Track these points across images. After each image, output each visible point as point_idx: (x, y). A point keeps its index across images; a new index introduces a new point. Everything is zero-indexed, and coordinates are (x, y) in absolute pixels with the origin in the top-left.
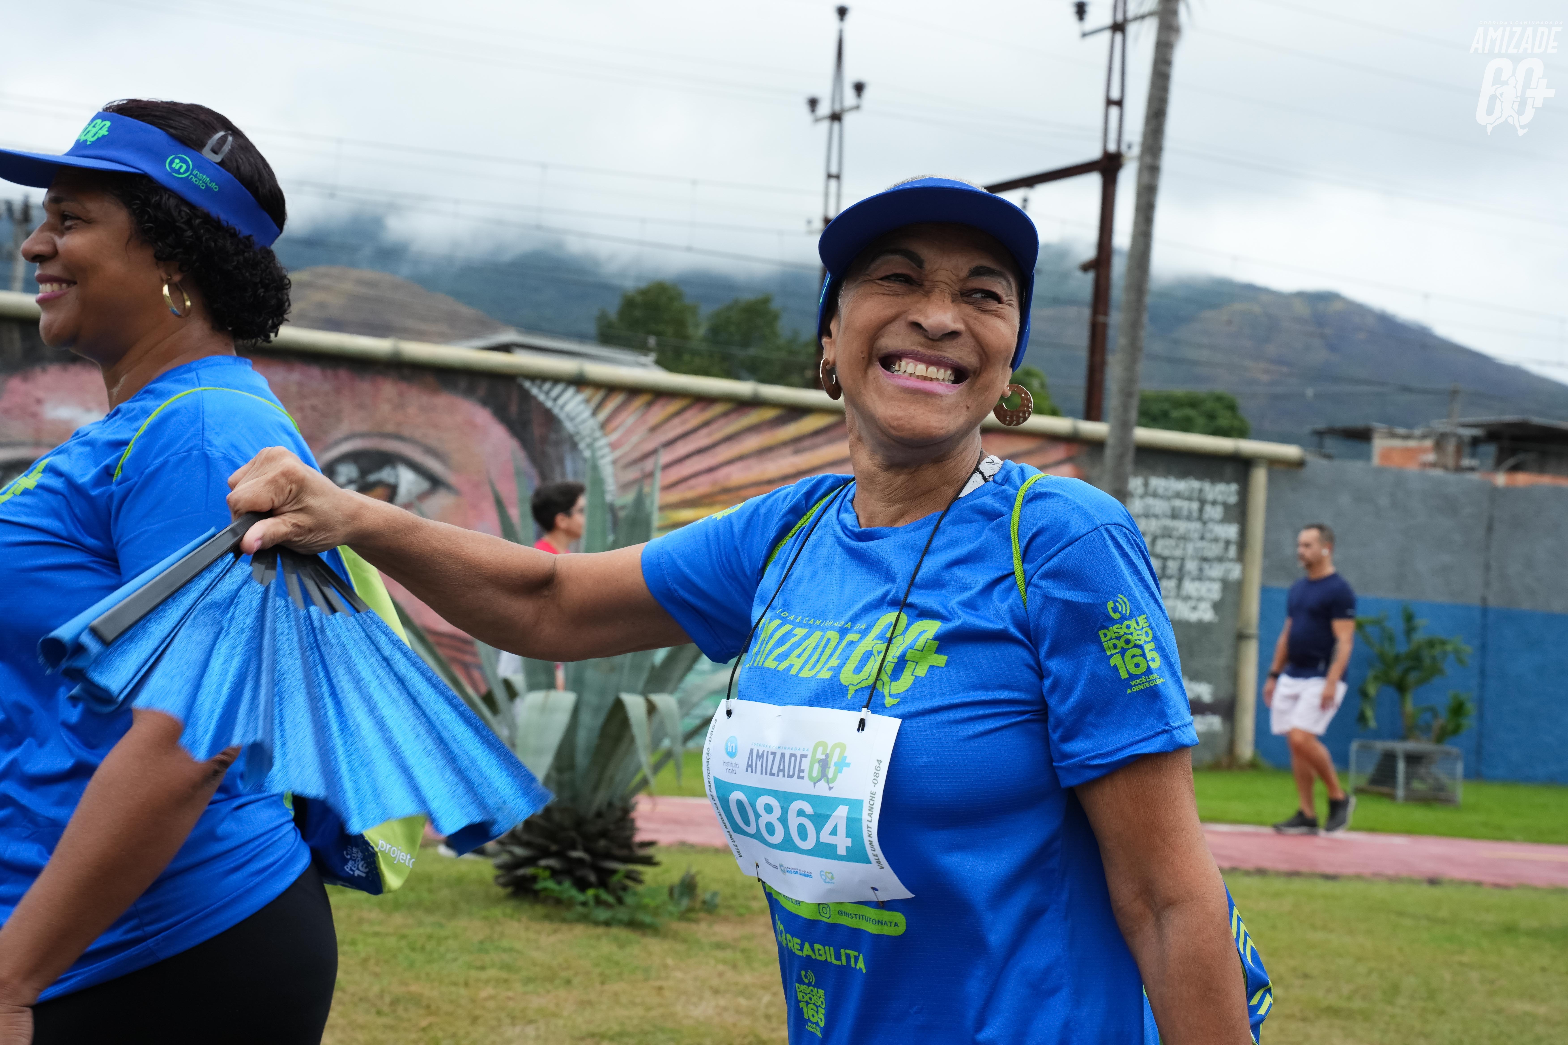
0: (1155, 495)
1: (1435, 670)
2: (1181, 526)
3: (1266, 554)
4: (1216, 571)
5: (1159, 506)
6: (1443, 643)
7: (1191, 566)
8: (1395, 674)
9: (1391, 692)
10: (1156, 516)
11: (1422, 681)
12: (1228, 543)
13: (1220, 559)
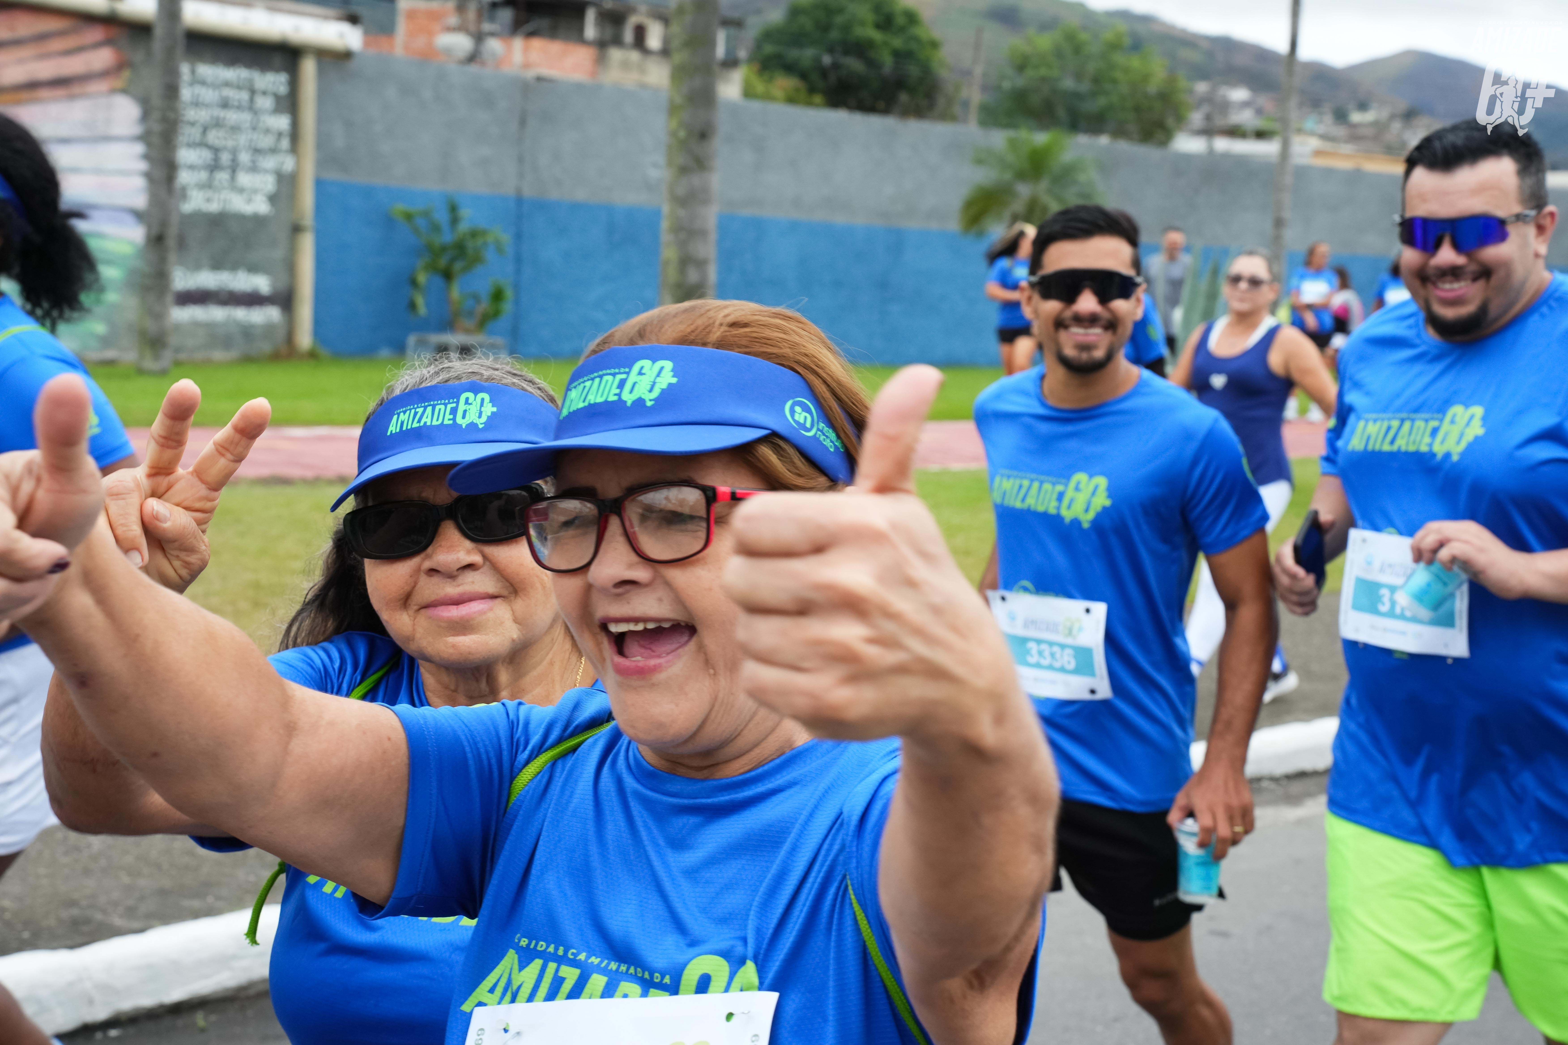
0: (204, 83)
1: (477, 259)
2: (232, 117)
3: (320, 146)
4: (269, 163)
5: (209, 95)
6: (484, 233)
7: (244, 157)
8: (443, 262)
9: (438, 281)
10: (206, 106)
11: (467, 269)
12: (280, 135)
13: (274, 151)
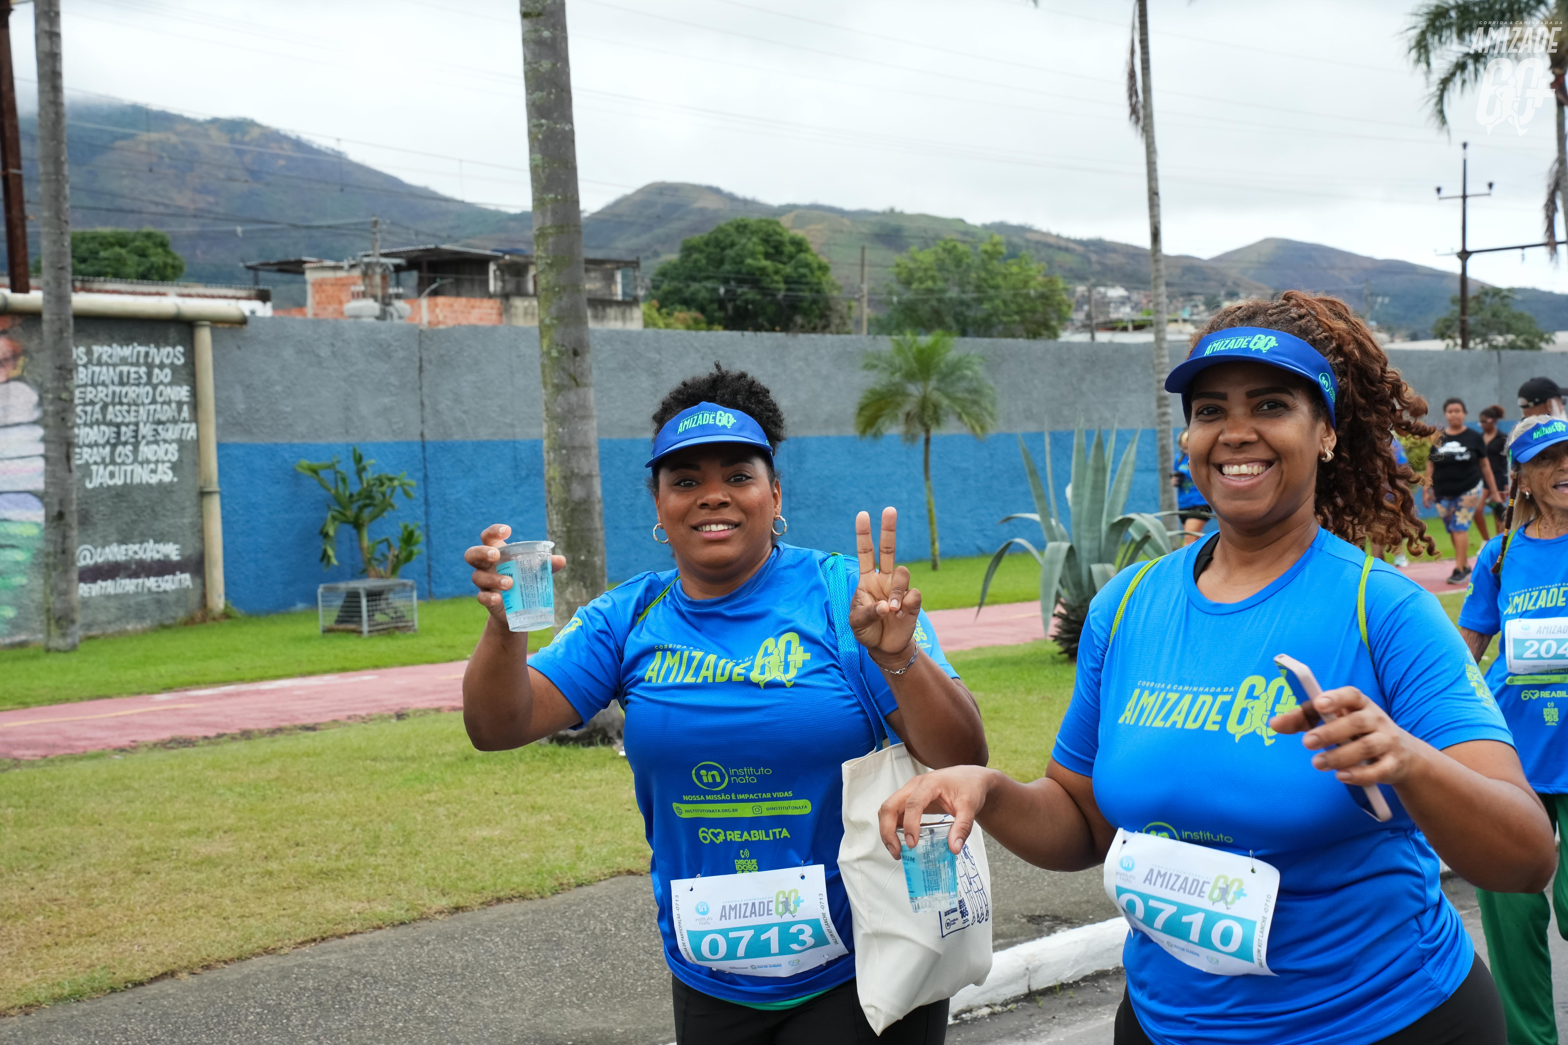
0: (99, 363)
1: (386, 505)
2: (132, 392)
3: (219, 412)
4: (172, 432)
5: (106, 374)
6: (391, 480)
7: (146, 430)
8: (351, 513)
9: (349, 529)
10: (104, 384)
11: (375, 517)
12: (180, 404)
13: (175, 421)
